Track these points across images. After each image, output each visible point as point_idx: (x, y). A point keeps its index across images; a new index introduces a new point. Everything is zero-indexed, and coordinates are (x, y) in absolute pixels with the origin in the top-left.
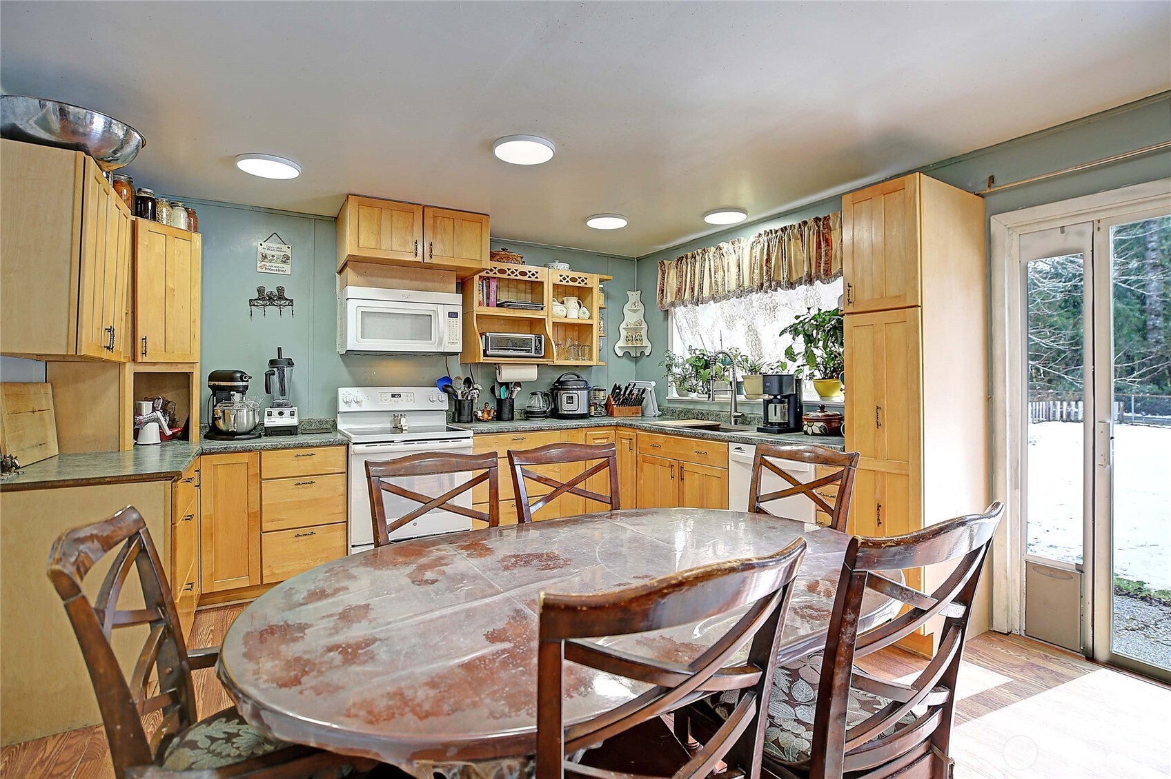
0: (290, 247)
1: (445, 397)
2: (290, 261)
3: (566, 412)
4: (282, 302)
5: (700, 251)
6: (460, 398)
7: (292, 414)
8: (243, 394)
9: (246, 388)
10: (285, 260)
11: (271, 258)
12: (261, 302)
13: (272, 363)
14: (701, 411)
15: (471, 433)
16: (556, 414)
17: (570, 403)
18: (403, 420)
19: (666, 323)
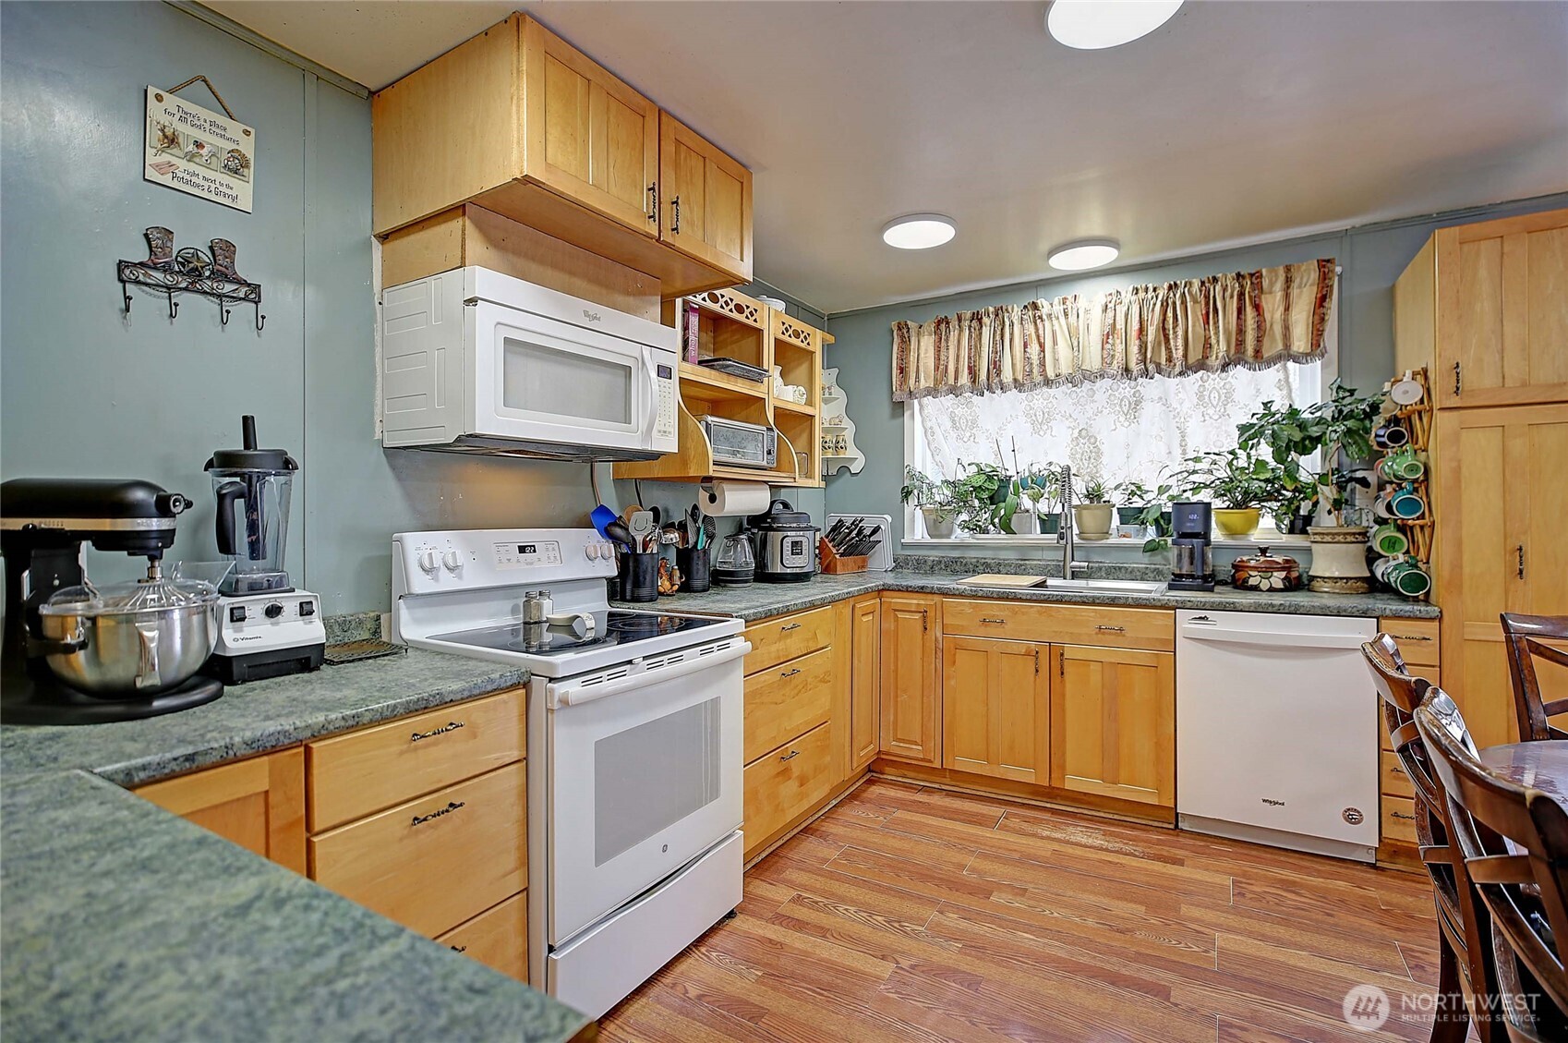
0: (253, 131)
1: (609, 548)
2: (250, 173)
3: (789, 571)
4: (228, 288)
5: (991, 309)
6: (640, 551)
7: (305, 610)
8: (152, 559)
9: (167, 537)
10: (236, 165)
11: (191, 147)
12: (159, 276)
13: (225, 461)
14: (983, 561)
15: (737, 625)
16: (763, 576)
17: (798, 554)
18: (547, 603)
19: (898, 421)
